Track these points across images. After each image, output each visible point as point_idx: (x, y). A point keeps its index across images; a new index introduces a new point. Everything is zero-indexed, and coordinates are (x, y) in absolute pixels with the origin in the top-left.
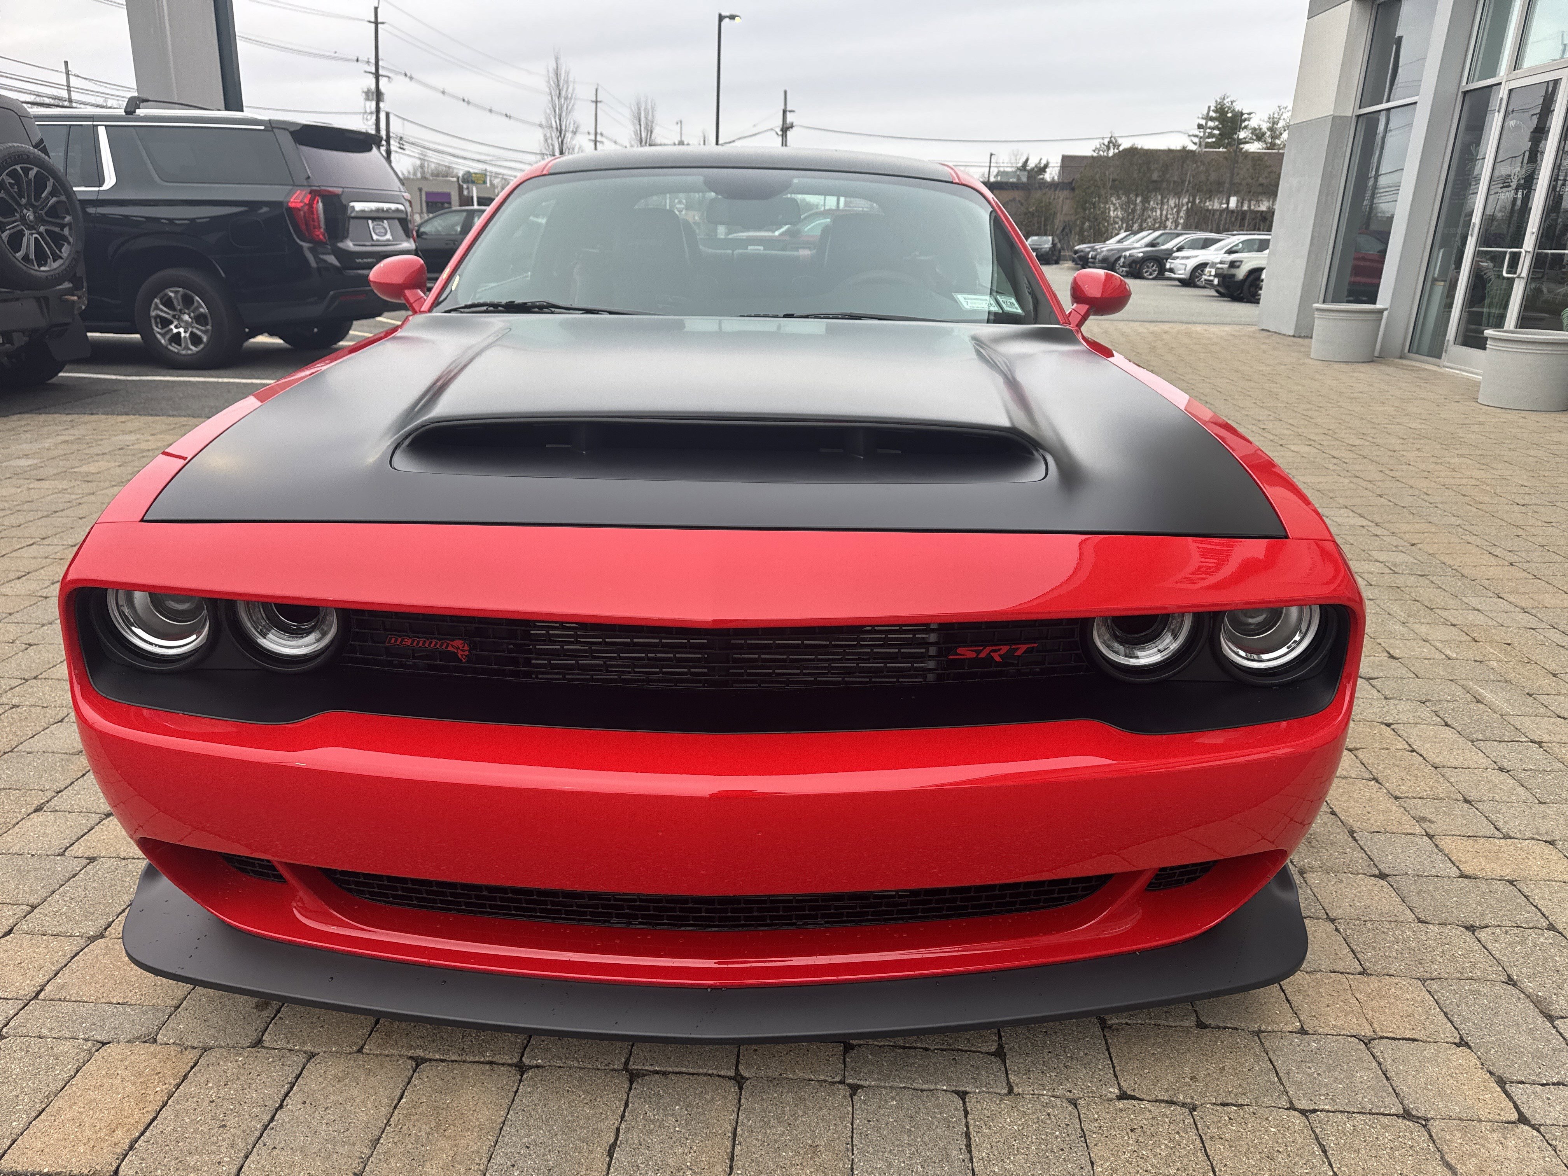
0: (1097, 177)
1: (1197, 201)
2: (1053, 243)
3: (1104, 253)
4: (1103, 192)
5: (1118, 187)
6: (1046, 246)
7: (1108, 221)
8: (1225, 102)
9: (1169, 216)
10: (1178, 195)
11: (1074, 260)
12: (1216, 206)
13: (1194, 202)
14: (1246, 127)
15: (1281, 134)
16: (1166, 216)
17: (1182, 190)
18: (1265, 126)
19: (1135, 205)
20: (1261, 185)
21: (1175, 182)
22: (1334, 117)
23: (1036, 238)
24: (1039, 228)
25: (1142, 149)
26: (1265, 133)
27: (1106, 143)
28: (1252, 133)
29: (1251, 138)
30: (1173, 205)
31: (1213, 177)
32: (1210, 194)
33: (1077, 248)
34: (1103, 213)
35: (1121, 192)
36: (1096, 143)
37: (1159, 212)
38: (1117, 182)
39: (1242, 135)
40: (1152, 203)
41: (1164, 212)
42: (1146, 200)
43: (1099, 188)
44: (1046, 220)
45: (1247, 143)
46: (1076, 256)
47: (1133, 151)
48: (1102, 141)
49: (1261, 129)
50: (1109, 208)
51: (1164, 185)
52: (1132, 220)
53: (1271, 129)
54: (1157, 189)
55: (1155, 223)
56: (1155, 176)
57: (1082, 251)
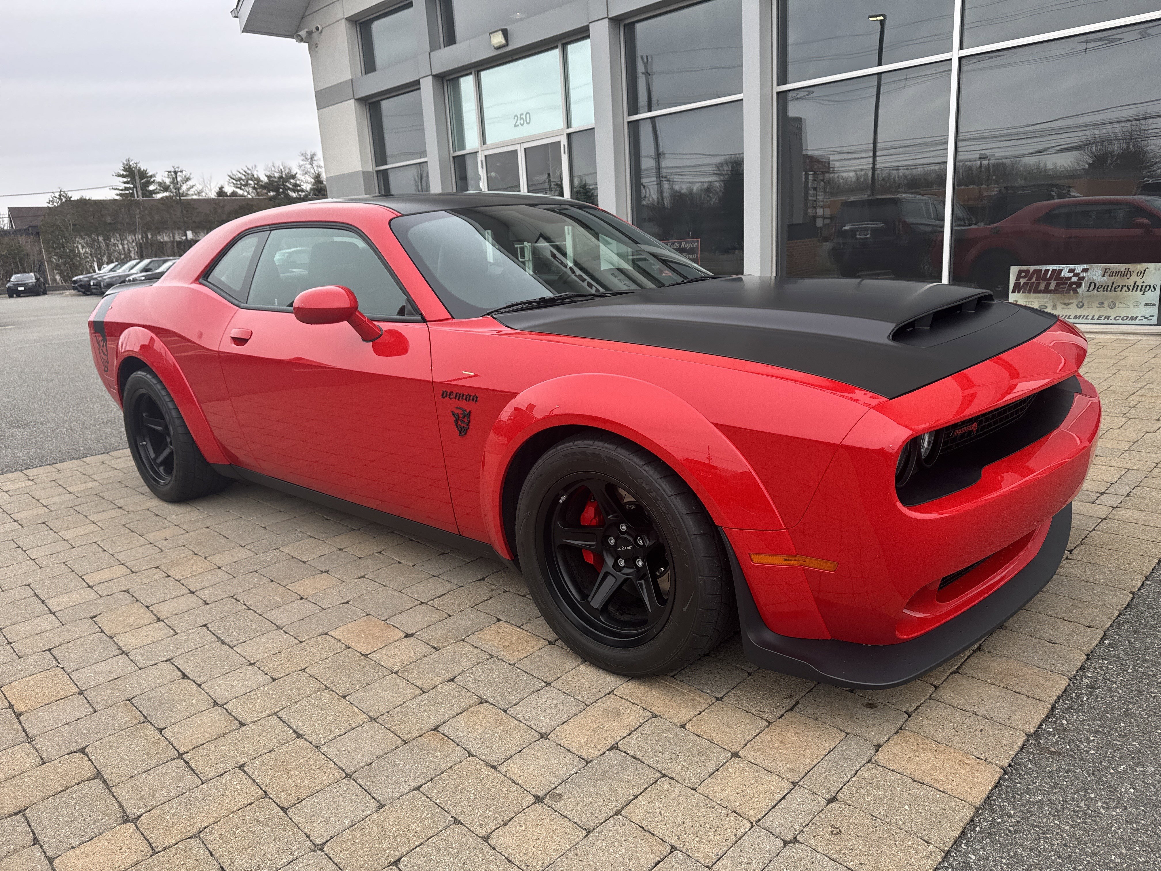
0: (58, 223)
1: (150, 236)
2: (36, 278)
3: (107, 280)
4: (67, 235)
5: (80, 229)
6: (31, 281)
7: (80, 257)
8: (131, 163)
9: (131, 249)
10: (134, 232)
11: (74, 289)
12: (166, 239)
13: (147, 237)
14: (154, 181)
15: (181, 186)
16: (129, 250)
17: (136, 229)
18: (167, 181)
19: (99, 242)
20: (195, 222)
21: (127, 223)
22: (364, 173)
23: (19, 275)
24: (17, 267)
25: (90, 200)
26: (169, 186)
27: (58, 197)
28: (159, 186)
29: (160, 190)
30: (131, 241)
31: (157, 217)
32: (159, 229)
33: (75, 279)
34: (73, 251)
35: (82, 234)
36: (48, 197)
37: (120, 247)
38: (78, 226)
39: (152, 188)
40: (112, 240)
41: (126, 246)
42: (107, 239)
43: (63, 231)
44: (21, 260)
45: (158, 193)
46: (76, 285)
47: (83, 202)
48: (53, 195)
49: (165, 183)
50: (77, 247)
51: (119, 226)
52: (100, 254)
53: (173, 183)
54: (115, 230)
55: (120, 255)
56: (109, 220)
57: (81, 281)
